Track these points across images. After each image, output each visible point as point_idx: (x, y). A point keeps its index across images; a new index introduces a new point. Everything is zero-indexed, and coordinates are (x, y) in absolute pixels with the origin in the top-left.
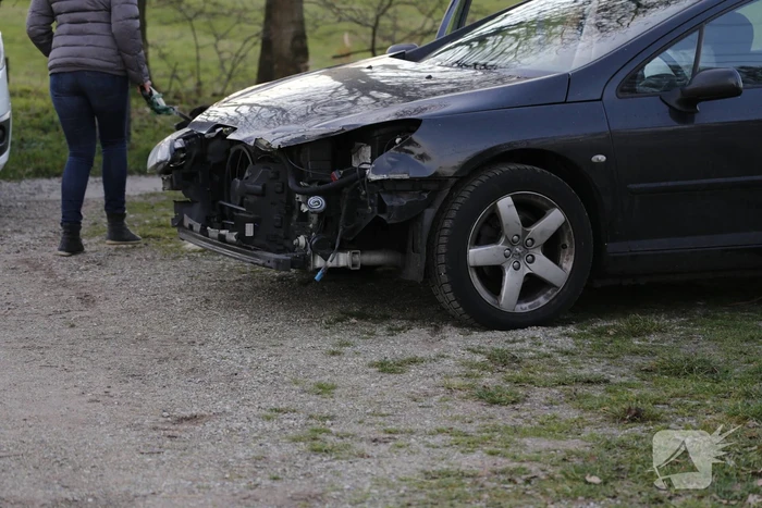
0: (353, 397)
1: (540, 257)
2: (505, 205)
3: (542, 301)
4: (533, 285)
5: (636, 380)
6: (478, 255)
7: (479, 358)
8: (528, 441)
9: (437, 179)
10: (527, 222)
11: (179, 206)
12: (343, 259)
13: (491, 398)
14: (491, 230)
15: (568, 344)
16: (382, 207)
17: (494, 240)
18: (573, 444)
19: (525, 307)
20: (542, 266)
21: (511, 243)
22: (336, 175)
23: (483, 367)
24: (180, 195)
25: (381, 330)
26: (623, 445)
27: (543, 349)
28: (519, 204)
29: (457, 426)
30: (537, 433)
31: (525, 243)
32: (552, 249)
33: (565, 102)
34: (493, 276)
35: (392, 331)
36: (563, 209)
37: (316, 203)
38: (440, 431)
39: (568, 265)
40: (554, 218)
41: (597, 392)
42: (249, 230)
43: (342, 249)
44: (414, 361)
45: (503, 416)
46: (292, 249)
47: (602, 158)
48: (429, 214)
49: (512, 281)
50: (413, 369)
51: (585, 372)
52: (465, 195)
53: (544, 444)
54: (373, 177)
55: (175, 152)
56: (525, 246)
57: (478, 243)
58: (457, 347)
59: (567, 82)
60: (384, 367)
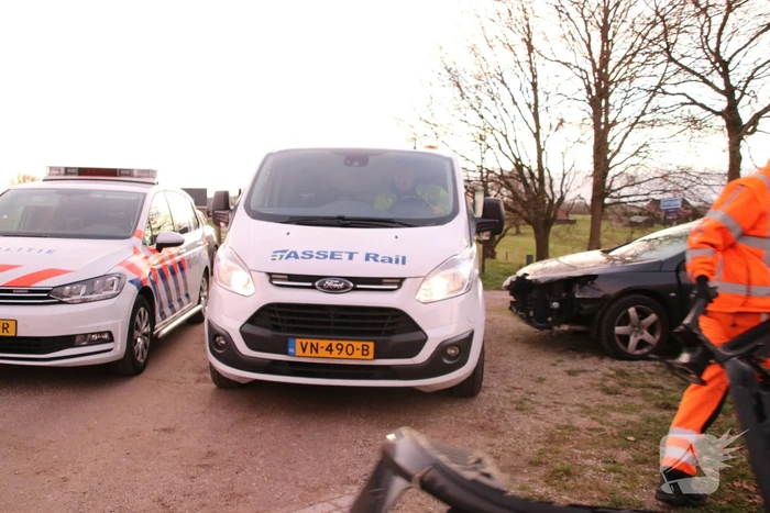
0: (550, 385)
1: (646, 333)
2: (632, 311)
3: (645, 350)
4: (641, 344)
5: (676, 389)
6: (619, 330)
7: (612, 372)
8: (613, 414)
9: (605, 298)
10: (641, 319)
11: (512, 302)
12: (565, 327)
13: (608, 391)
14: (626, 320)
15: (653, 369)
16: (581, 309)
17: (626, 324)
18: (634, 417)
19: (638, 352)
20: (646, 336)
21: (634, 326)
22: (564, 295)
23: (612, 376)
24: (512, 298)
25: (578, 357)
26: (655, 421)
27: (641, 371)
28: (638, 311)
29: (587, 404)
30: (620, 410)
31: (640, 327)
32: (651, 329)
33: (660, 271)
34: (625, 339)
35: (583, 358)
36: (657, 314)
37: (555, 305)
38: (578, 405)
39: (658, 337)
40: (653, 317)
41: (656, 393)
42: (531, 314)
43: (566, 323)
44: (584, 371)
45: (609, 400)
46: (548, 322)
47: (673, 294)
48: (600, 312)
49: (633, 341)
50: (582, 375)
51: (654, 383)
52: (615, 306)
53: (620, 416)
54: (577, 296)
55: (512, 283)
56: (640, 328)
57: (619, 325)
58: (607, 366)
59: (661, 263)
60: (571, 373)
